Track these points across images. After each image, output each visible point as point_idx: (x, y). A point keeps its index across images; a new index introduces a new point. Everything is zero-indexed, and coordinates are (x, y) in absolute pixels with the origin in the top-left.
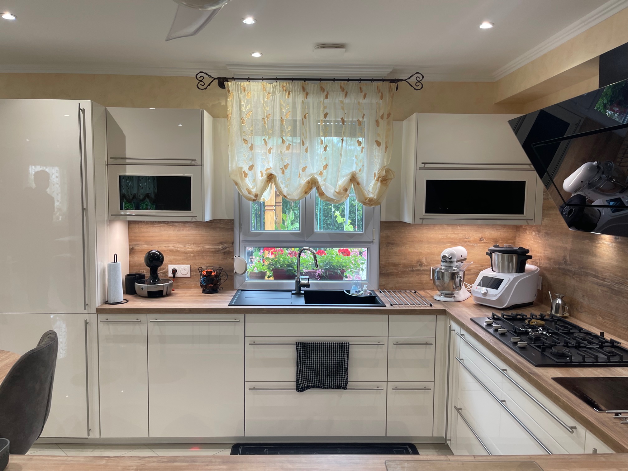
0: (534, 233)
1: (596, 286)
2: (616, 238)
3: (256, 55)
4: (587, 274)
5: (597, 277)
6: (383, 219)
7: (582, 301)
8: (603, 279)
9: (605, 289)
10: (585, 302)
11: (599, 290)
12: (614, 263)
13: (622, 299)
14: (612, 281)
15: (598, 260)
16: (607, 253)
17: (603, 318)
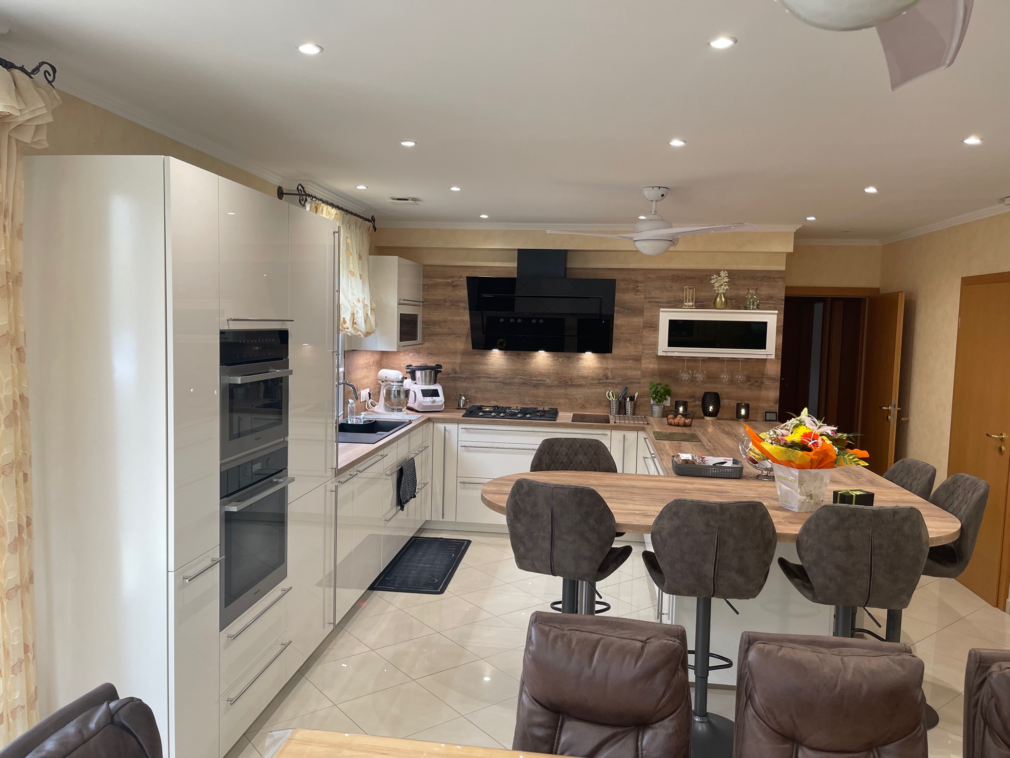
0: (411, 354)
1: (489, 384)
2: (505, 353)
3: (362, 187)
4: (479, 377)
5: (490, 378)
6: (346, 350)
7: (475, 395)
8: (496, 378)
9: (498, 384)
10: (479, 395)
11: (492, 386)
12: (505, 367)
13: (513, 387)
14: (504, 378)
15: (489, 367)
16: (498, 362)
17: (497, 401)
